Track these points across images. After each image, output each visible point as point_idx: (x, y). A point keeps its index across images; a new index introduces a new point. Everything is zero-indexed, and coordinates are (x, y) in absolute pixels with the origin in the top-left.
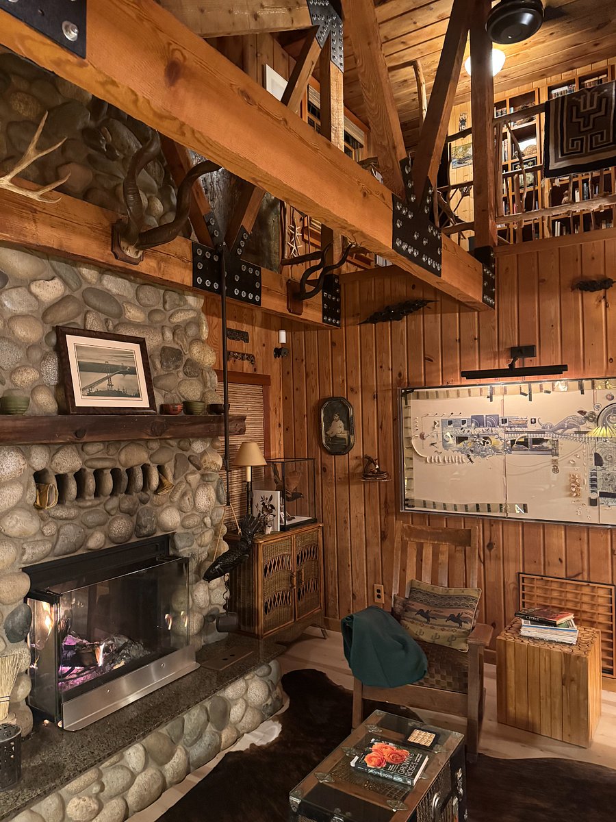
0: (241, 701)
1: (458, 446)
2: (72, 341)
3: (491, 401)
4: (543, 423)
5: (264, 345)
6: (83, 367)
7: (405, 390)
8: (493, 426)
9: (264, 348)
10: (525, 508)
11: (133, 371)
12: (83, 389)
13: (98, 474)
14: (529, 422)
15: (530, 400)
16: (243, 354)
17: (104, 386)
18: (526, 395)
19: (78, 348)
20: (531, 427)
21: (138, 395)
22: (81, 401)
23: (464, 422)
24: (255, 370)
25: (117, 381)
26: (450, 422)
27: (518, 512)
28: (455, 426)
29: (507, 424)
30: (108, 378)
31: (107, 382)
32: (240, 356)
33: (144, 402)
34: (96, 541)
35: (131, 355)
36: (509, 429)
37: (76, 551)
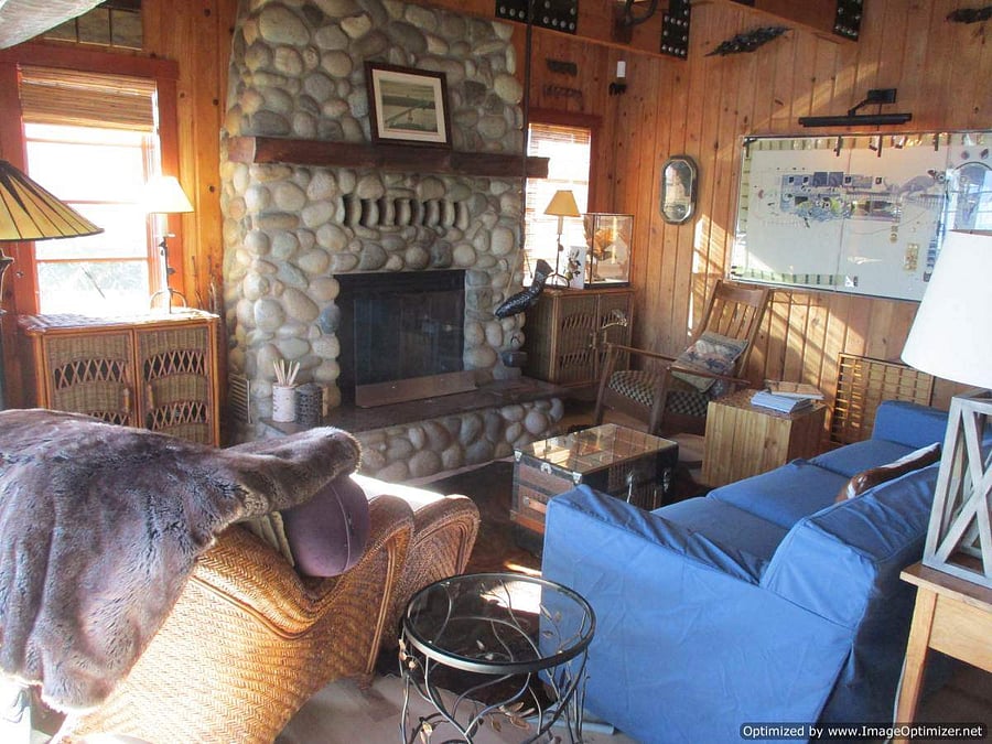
0: (517, 424)
1: (797, 207)
2: (378, 75)
3: (838, 155)
4: (889, 183)
5: (596, 79)
6: (386, 101)
7: (748, 138)
8: (836, 185)
9: (596, 83)
10: (855, 280)
11: (432, 106)
12: (386, 122)
13: (397, 204)
14: (874, 183)
15: (879, 156)
16: (568, 90)
17: (404, 120)
18: (875, 149)
19: (382, 82)
20: (875, 188)
21: (435, 130)
22: (383, 133)
23: (806, 179)
24: (582, 108)
25: (417, 115)
26: (791, 180)
27: (849, 285)
28: (796, 184)
29: (850, 184)
30: (410, 111)
31: (407, 115)
32: (564, 92)
33: (441, 137)
34: (393, 263)
35: (431, 89)
36: (851, 190)
37: (377, 269)
